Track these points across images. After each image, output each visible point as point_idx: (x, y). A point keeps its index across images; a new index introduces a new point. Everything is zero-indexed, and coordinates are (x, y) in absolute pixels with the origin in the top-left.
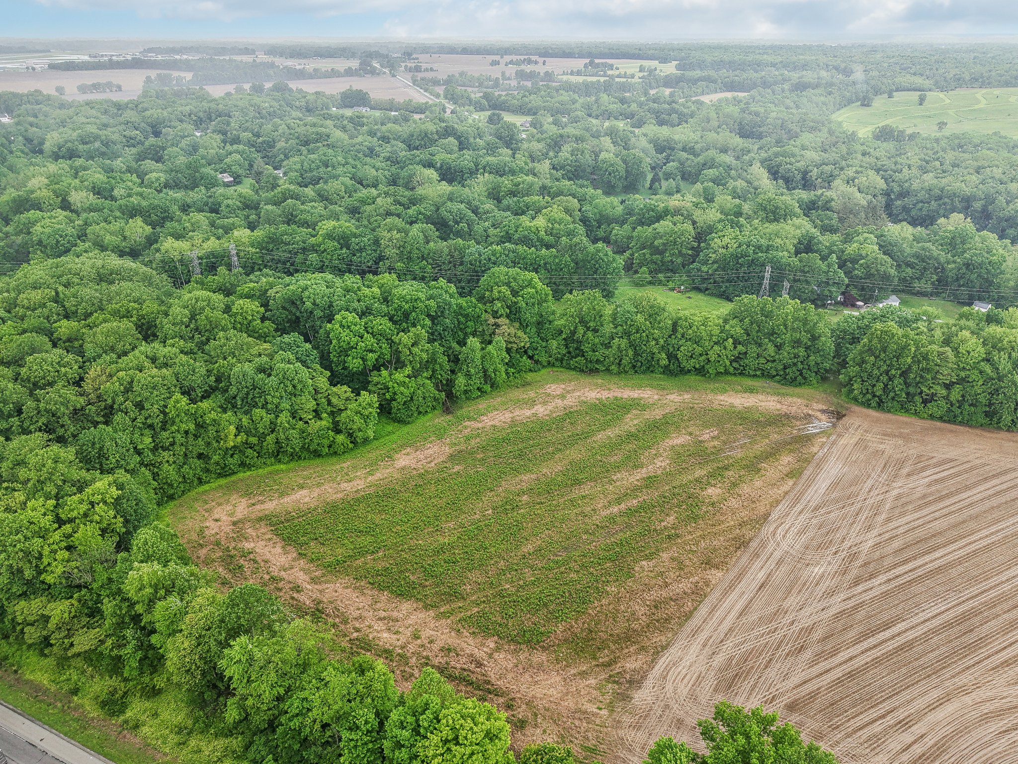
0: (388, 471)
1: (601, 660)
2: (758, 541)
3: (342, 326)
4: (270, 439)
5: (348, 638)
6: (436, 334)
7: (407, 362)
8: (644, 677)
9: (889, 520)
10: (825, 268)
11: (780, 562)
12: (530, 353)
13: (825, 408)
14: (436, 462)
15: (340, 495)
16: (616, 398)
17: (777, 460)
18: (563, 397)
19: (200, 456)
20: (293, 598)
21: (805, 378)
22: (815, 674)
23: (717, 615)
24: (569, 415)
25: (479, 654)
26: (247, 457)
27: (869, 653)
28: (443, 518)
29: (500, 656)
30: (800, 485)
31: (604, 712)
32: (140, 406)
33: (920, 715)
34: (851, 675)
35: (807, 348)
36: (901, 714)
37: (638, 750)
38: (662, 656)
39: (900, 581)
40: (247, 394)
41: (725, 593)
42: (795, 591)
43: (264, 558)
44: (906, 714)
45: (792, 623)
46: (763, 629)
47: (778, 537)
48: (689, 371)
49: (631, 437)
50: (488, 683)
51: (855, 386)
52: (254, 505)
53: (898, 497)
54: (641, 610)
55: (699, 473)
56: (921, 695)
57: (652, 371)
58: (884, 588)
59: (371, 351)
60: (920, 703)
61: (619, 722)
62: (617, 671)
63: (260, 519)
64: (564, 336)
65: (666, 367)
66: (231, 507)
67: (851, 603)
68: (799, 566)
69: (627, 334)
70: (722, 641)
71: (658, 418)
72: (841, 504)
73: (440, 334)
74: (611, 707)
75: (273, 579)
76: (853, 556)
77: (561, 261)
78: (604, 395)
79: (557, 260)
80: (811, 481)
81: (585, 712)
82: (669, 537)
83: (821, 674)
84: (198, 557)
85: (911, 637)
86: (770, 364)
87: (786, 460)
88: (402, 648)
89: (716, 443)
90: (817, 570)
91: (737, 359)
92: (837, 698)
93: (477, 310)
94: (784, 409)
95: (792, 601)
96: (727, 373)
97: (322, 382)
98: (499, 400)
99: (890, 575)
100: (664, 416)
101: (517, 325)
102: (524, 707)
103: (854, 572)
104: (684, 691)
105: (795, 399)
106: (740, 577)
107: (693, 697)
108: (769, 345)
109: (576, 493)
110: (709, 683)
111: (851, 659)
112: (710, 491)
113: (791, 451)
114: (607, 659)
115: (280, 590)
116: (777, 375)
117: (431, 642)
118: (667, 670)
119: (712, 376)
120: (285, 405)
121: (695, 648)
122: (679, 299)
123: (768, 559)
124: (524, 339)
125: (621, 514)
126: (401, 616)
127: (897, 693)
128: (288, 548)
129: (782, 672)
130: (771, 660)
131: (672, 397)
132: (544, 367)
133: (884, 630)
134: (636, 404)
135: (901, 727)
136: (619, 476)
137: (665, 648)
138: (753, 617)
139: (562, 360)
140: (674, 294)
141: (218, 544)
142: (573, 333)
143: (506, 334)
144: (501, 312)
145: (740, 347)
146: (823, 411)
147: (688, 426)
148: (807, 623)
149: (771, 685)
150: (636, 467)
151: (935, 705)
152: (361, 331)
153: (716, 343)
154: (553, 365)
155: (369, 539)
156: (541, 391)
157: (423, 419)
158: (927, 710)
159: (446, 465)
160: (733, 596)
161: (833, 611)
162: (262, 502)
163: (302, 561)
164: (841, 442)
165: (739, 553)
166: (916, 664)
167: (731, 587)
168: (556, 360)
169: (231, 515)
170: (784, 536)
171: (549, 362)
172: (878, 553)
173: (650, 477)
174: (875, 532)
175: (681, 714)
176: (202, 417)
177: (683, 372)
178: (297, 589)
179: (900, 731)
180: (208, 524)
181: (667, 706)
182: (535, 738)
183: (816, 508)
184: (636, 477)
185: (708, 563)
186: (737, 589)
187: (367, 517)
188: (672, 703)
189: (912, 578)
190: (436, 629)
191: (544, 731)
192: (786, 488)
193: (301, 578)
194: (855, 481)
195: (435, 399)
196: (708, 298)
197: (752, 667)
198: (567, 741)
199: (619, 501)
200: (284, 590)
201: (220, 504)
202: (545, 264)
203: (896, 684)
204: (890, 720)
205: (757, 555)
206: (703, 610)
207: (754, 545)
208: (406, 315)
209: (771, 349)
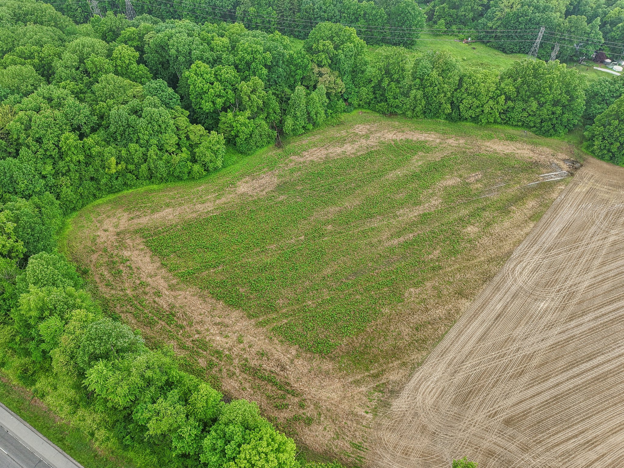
0: (231, 196)
1: (372, 372)
2: (500, 276)
3: (196, 74)
4: (144, 167)
5: (191, 339)
6: (272, 80)
7: (247, 107)
8: (402, 388)
9: (603, 264)
10: (588, 30)
11: (515, 296)
12: (346, 97)
13: (567, 157)
14: (267, 190)
15: (195, 215)
16: (407, 140)
17: (524, 204)
18: (367, 137)
19: (92, 179)
20: (155, 302)
21: (556, 131)
22: (529, 395)
23: (462, 339)
24: (370, 154)
25: (285, 359)
26: (128, 179)
27: (572, 381)
28: (268, 241)
29: (299, 362)
30: (539, 228)
31: (370, 416)
32: (39, 141)
33: (605, 437)
34: (556, 398)
35: (564, 106)
36: (589, 435)
37: (391, 449)
38: (417, 371)
39: (605, 319)
40: (125, 131)
41: (471, 320)
42: (523, 322)
43: (137, 265)
44: (594, 435)
45: (518, 350)
46: (494, 354)
47: (516, 273)
48: (466, 119)
49: (415, 176)
50: (288, 384)
51: (596, 143)
52: (132, 219)
53: (614, 244)
54: (406, 331)
55: (464, 212)
56: (607, 420)
57: (438, 117)
58: (592, 325)
59: (219, 96)
60: (606, 427)
61: (380, 424)
62: (383, 381)
63: (136, 232)
64: (373, 85)
65: (449, 114)
66: (116, 220)
67: (565, 336)
68: (529, 300)
69: (422, 86)
70: (463, 362)
71: (437, 160)
72: (567, 248)
73: (275, 81)
74: (375, 411)
75: (142, 284)
76: (571, 295)
77: (377, 12)
78: (400, 137)
79: (374, 12)
80: (548, 224)
81: (356, 415)
82: (433, 269)
83: (534, 396)
84: (91, 261)
85: (606, 369)
86: (530, 118)
87: (531, 203)
88: (230, 350)
89: (479, 185)
90: (543, 305)
91: (505, 112)
92: (543, 417)
93: (305, 60)
94: (535, 157)
95: (520, 331)
96: (495, 122)
97: (183, 120)
98: (318, 137)
99: (598, 313)
100: (443, 159)
101: (337, 73)
102: (312, 406)
103: (571, 309)
104: (430, 401)
105: (545, 149)
106: (483, 307)
107: (436, 407)
108: (534, 103)
109: (368, 226)
110: (449, 397)
111: (558, 385)
112: (469, 229)
113: (536, 196)
114: (375, 371)
115: (146, 294)
116: (534, 126)
117: (250, 347)
118: (419, 383)
119: (483, 125)
120: (154, 141)
121: (442, 367)
122: (466, 49)
123: (506, 293)
124: (341, 86)
125: (400, 245)
126: (231, 322)
127: (589, 417)
128: (156, 258)
129: (505, 392)
130: (498, 380)
131: (450, 141)
132: (355, 108)
133: (587, 361)
134: (422, 147)
135: (588, 446)
136: (401, 211)
137: (420, 364)
138: (489, 343)
139: (369, 103)
140: (463, 44)
141: (106, 251)
142: (380, 81)
143: (327, 82)
144: (325, 61)
145: (510, 103)
146: (564, 160)
147: (459, 170)
148: (528, 351)
149: (495, 402)
150: (415, 204)
151: (617, 429)
152: (212, 78)
153: (491, 98)
154: (363, 107)
155: (214, 255)
156: (351, 131)
157: (260, 151)
158: (610, 433)
159: (274, 194)
160: (476, 323)
161: (550, 342)
162: (139, 217)
163: (163, 270)
164: (576, 190)
165: (485, 286)
166: (607, 393)
167: (475, 315)
168: (366, 103)
169: (116, 226)
170: (521, 273)
171: (359, 105)
172: (591, 293)
173: (424, 215)
174: (591, 274)
175: (425, 421)
176: (89, 149)
177: (461, 118)
178: (158, 294)
179: (587, 449)
180: (99, 234)
181: (416, 414)
182: (317, 434)
183: (549, 250)
184: (413, 214)
185: (461, 294)
186: (479, 318)
187: (212, 236)
188: (420, 412)
189: (614, 317)
190: (255, 335)
191: (325, 429)
192: (527, 230)
193: (162, 284)
194: (583, 227)
195: (269, 136)
196: (488, 49)
197: (483, 386)
198: (340, 437)
199: (399, 234)
200: (149, 295)
201: (109, 217)
202: (365, 14)
203: (590, 409)
204: (581, 439)
205: (498, 289)
206: (452, 333)
207: (497, 279)
208: (248, 64)
209: (534, 105)
